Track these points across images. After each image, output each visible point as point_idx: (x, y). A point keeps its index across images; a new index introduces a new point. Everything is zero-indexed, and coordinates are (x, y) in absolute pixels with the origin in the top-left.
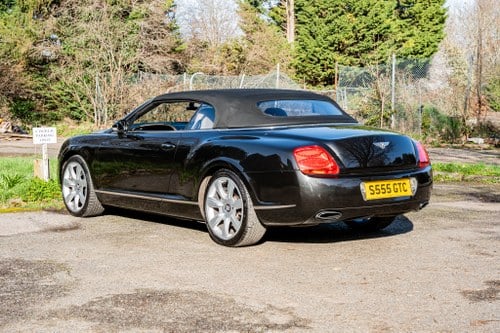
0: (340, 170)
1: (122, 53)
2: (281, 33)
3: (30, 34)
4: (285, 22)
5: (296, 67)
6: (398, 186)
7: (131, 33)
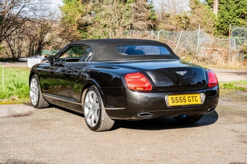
0: (153, 87)
1: (123, 20)
2: (211, 9)
3: (80, 11)
4: (213, 3)
5: (218, 27)
6: (191, 98)
7: (128, 10)
